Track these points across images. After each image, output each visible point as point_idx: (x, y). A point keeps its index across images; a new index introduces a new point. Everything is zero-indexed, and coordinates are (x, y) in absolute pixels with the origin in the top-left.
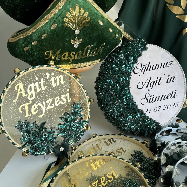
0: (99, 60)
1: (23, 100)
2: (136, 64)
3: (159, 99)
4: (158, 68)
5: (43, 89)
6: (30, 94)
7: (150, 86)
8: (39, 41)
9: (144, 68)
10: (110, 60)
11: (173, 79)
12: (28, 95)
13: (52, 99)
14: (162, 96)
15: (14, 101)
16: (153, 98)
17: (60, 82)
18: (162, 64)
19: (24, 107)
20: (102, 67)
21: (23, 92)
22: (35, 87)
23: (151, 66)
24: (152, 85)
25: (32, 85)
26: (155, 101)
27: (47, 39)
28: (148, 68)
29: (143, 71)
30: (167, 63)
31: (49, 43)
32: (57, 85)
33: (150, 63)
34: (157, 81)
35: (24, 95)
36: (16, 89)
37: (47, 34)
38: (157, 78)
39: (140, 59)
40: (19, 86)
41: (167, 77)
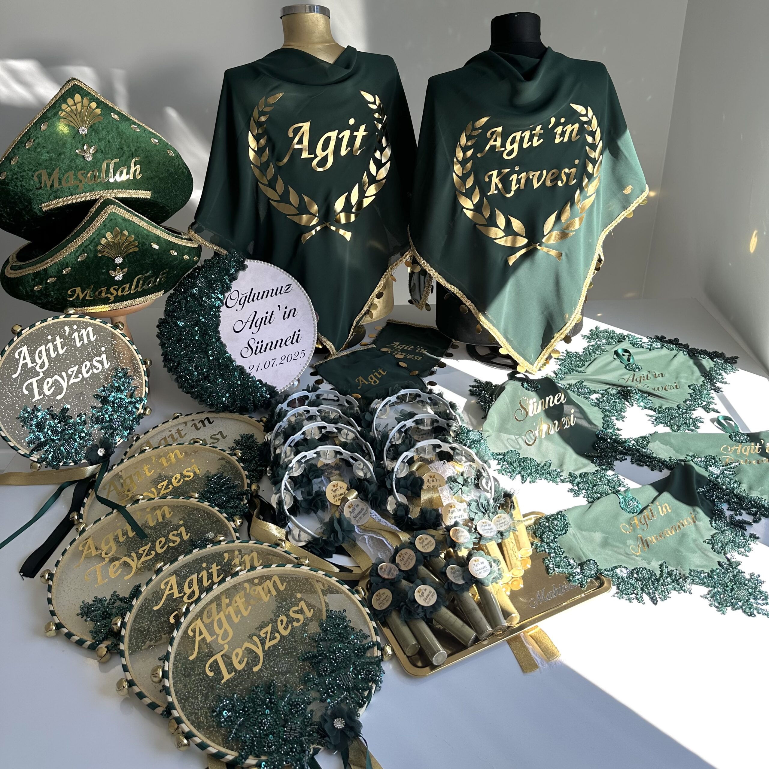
0: (163, 292)
1: (28, 373)
2: (229, 293)
3: (272, 346)
4: (266, 297)
5: (61, 352)
6: (39, 362)
7: (256, 326)
8: (58, 278)
9: (244, 299)
10: (183, 290)
11: (293, 313)
12: (37, 364)
13: (77, 366)
14: (277, 341)
15: (14, 376)
16: (262, 345)
17: (88, 338)
18: (273, 290)
19: (31, 384)
20: (169, 301)
21: (28, 360)
22: (48, 351)
23: (255, 294)
24: (258, 324)
25: (43, 348)
26: (265, 351)
27: (71, 274)
28: (251, 297)
29: (242, 302)
30: (282, 287)
31: (75, 279)
32: (83, 343)
33: (252, 289)
34: (266, 317)
35: (30, 365)
36: (17, 356)
37: (71, 267)
38: (267, 313)
39: (234, 285)
40: (21, 351)
41: (283, 310)
